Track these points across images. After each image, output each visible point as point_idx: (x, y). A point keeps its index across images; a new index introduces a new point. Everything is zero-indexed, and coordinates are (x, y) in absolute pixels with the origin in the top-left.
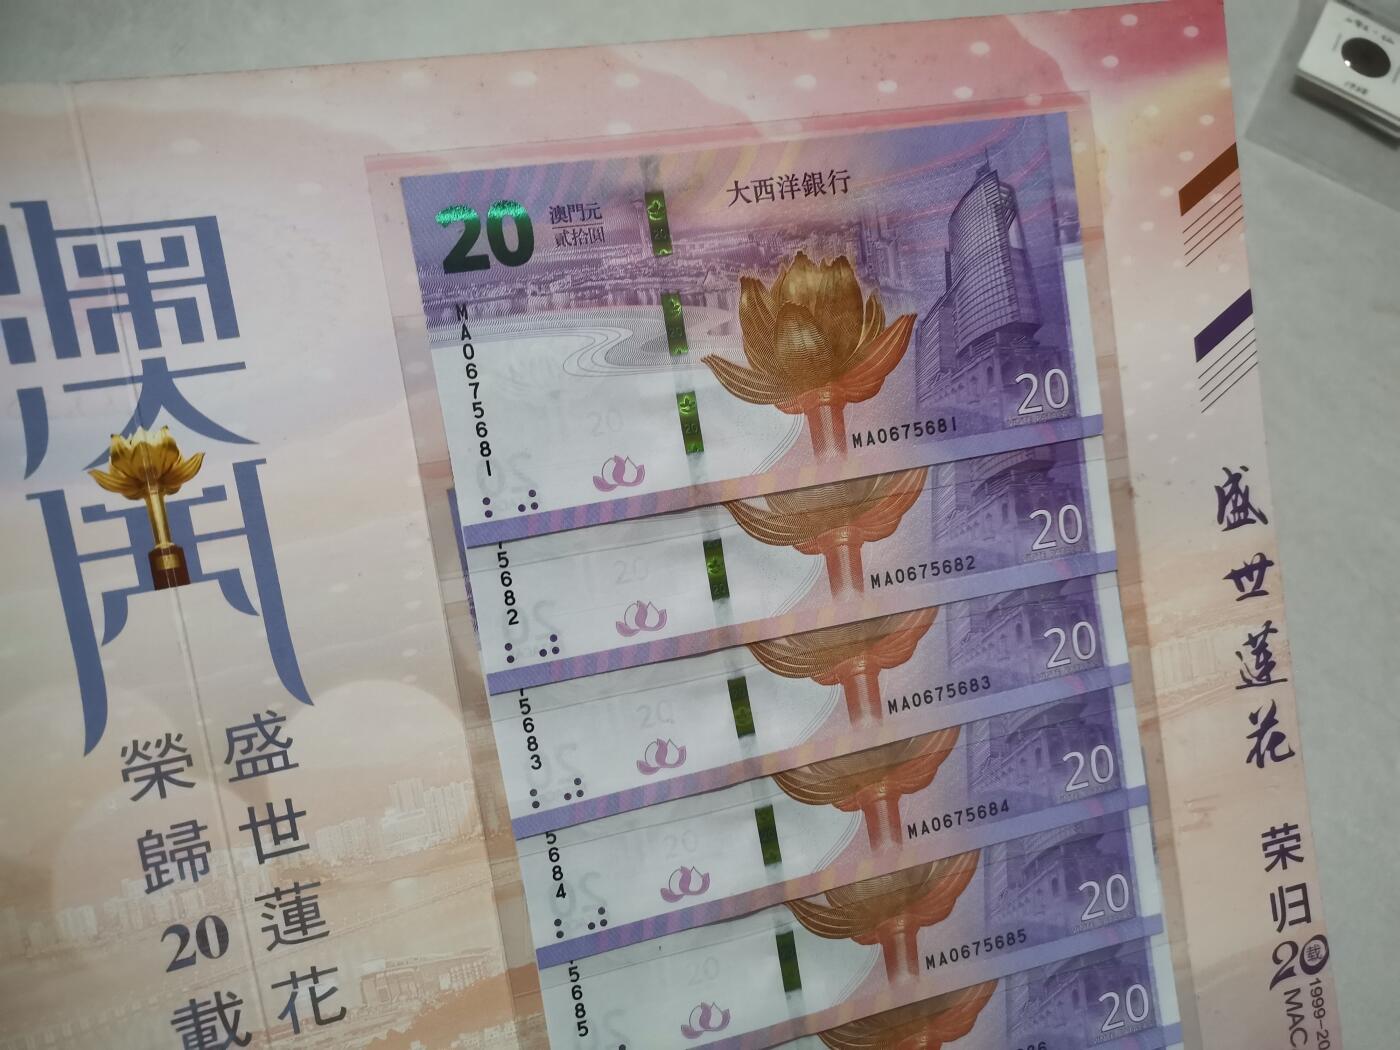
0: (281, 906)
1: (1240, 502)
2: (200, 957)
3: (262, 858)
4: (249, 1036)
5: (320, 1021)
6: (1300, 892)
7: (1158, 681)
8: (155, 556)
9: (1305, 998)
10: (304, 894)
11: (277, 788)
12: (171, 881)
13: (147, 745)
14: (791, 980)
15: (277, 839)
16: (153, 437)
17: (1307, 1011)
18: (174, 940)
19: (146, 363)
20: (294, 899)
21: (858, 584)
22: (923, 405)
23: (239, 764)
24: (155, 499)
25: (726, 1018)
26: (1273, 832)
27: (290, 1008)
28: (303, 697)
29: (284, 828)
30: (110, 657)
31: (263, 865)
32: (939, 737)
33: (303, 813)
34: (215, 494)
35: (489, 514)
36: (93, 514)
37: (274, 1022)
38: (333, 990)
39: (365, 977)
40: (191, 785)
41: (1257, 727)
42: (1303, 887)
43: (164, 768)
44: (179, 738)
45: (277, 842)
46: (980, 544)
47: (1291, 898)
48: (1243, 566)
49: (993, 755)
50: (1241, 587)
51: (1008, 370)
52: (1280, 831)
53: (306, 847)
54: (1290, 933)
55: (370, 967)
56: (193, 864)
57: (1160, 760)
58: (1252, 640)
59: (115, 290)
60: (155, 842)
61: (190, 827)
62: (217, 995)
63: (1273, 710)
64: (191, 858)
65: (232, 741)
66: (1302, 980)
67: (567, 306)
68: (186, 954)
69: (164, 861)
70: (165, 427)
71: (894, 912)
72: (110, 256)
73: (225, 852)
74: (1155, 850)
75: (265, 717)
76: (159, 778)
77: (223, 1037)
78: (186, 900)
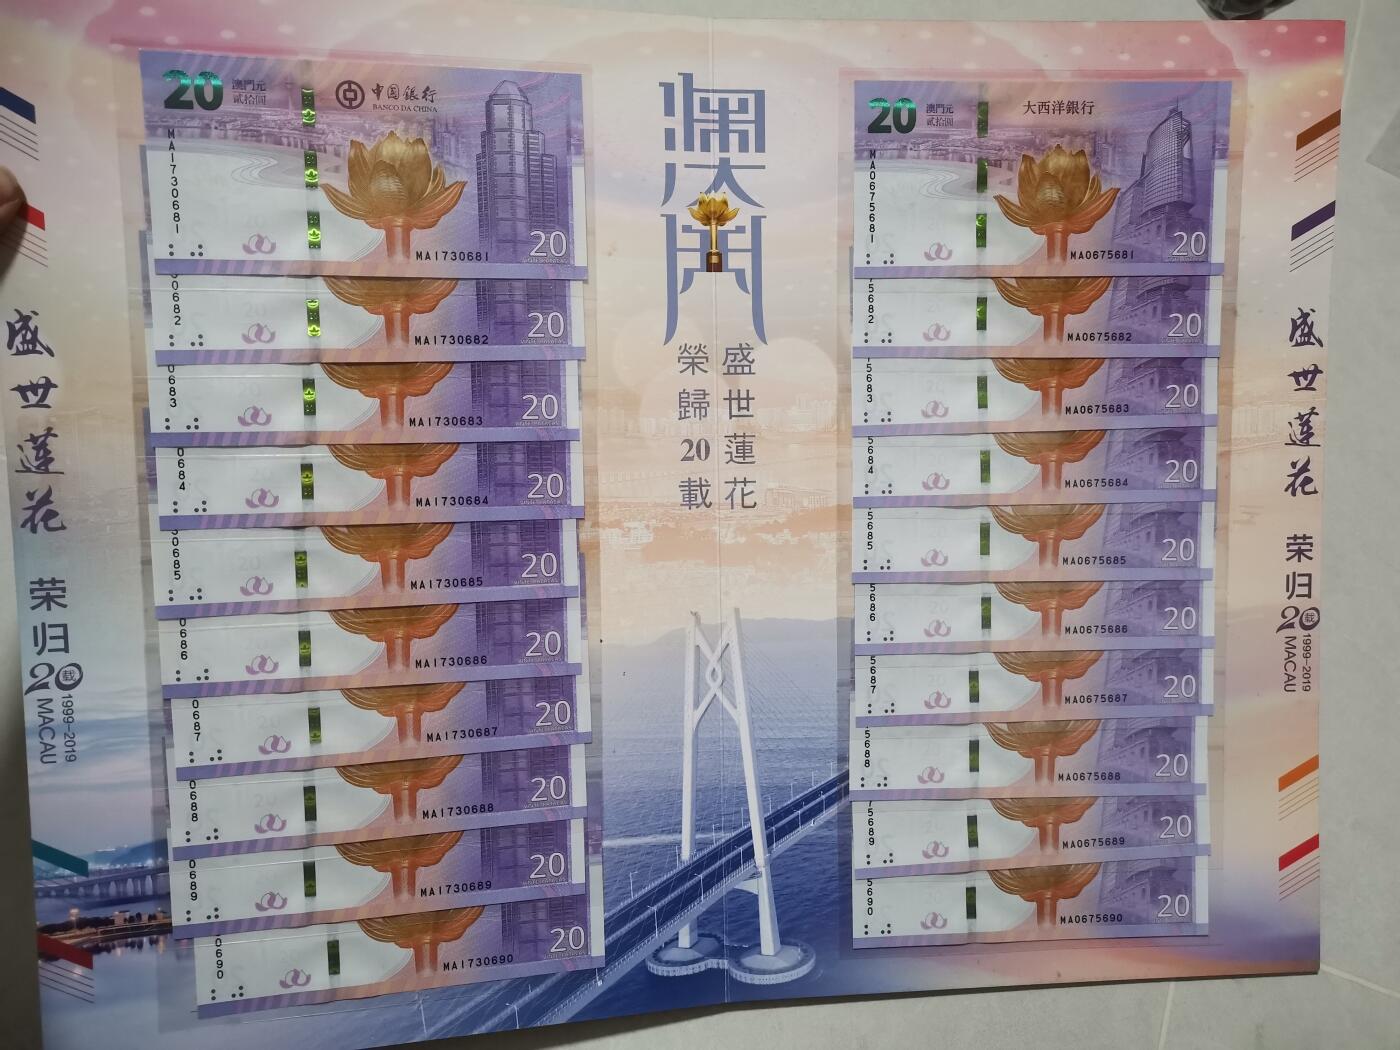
0: (736, 443)
1: (1306, 330)
2: (696, 457)
3: (731, 417)
4: (711, 504)
5: (744, 507)
6: (1307, 578)
7: (1234, 429)
8: (709, 255)
9: (1299, 643)
10: (747, 440)
11: (744, 383)
12: (690, 417)
13: (691, 346)
14: (985, 550)
15: (740, 409)
16: (717, 196)
17: (1299, 651)
18: (686, 445)
19: (721, 159)
20: (742, 441)
21: (1060, 336)
22: (1116, 241)
23: (729, 366)
24: (714, 227)
25: (946, 560)
26: (1295, 537)
27: (731, 495)
28: (763, 340)
29: (744, 404)
30: (683, 299)
31: (731, 420)
32: (1092, 435)
33: (753, 399)
34: (740, 230)
35: (868, 262)
36: (687, 229)
37: (723, 500)
38: (752, 492)
39: (769, 490)
40: (706, 372)
41: (1296, 471)
42: (1309, 576)
43: (696, 360)
44: (705, 347)
45: (739, 411)
46: (1136, 327)
47: (1300, 580)
48: (1301, 370)
49: (1123, 451)
50: (1298, 383)
51: (1170, 228)
52: (1300, 538)
53: (752, 416)
54: (1295, 601)
55: (772, 485)
56: (700, 411)
57: (1228, 477)
58: (1301, 417)
59: (714, 121)
60: (686, 395)
61: (702, 392)
62: (700, 479)
63: (1308, 462)
64: (700, 408)
65: (728, 354)
66: (1298, 632)
67: (927, 158)
68: (690, 455)
69: (689, 406)
70: (724, 193)
71: (1049, 527)
72: (714, 105)
73: (715, 409)
74: (1215, 530)
75: (744, 346)
76: (693, 364)
77: (700, 500)
78: (694, 428)
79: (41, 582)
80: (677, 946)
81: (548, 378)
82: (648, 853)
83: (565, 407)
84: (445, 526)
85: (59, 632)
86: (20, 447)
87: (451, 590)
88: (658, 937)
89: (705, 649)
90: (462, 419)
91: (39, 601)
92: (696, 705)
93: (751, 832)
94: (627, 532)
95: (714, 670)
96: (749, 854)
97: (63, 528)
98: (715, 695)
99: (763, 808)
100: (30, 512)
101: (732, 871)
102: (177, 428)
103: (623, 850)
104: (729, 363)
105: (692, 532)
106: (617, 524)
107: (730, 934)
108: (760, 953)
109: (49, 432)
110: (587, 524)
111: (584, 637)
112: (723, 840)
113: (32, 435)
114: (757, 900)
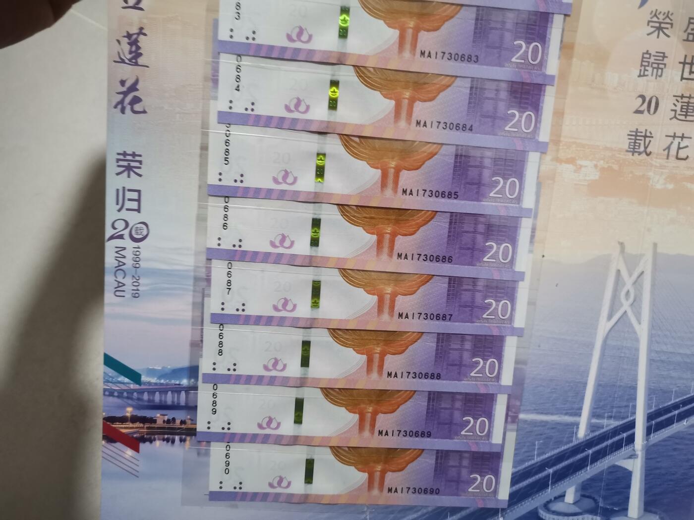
0: (682, 102)
2: (646, 112)
3: (682, 78)
4: (651, 153)
5: (677, 158)
12: (647, 75)
13: (661, 12)
18: (640, 100)
20: (687, 101)
23: (689, 34)
27: (669, 148)
31: (681, 82)
37: (661, 151)
38: (687, 147)
40: (668, 36)
43: (663, 25)
44: (672, 14)
45: (690, 74)
56: (657, 71)
60: (648, 56)
61: (662, 55)
62: (646, 130)
64: (658, 68)
65: (689, 23)
68: (641, 109)
69: (648, 66)
73: (670, 71)
76: (660, 29)
77: (642, 149)
78: (650, 86)
79: (125, 154)
80: (563, 501)
81: (537, 28)
82: (553, 428)
83: (547, 54)
84: (435, 145)
85: (135, 195)
86: (119, 41)
87: (433, 199)
88: (550, 493)
89: (624, 273)
90: (463, 56)
91: (122, 169)
92: (610, 317)
93: (635, 422)
94: (579, 168)
95: (628, 291)
96: (631, 440)
97: (144, 112)
98: (626, 312)
99: (648, 405)
100: (121, 96)
101: (615, 451)
102: (239, 38)
103: (534, 423)
104: (689, 31)
105: (630, 175)
106: (571, 161)
107: (605, 498)
108: (626, 515)
109: (141, 32)
110: (548, 158)
111: (531, 251)
112: (612, 427)
113: (128, 32)
114: (631, 476)
